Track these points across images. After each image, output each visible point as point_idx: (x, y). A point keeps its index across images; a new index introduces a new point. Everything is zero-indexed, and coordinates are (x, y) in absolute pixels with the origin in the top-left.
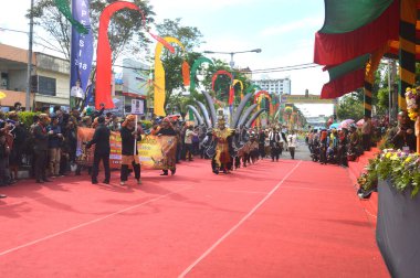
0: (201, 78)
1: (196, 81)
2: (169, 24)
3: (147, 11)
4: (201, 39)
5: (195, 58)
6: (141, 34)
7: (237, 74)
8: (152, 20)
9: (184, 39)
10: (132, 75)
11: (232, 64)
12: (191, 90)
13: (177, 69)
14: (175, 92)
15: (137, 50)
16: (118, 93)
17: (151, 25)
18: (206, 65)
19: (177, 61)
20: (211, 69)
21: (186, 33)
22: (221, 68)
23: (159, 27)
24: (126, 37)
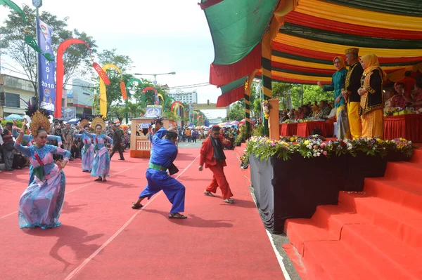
0: (132, 92)
1: (129, 95)
2: (108, 54)
3: (91, 44)
4: (132, 65)
5: (128, 78)
6: (87, 61)
7: (159, 89)
8: (95, 51)
9: (119, 65)
10: (80, 91)
11: (155, 82)
12: (126, 102)
13: (115, 86)
14: (114, 103)
15: (84, 73)
16: (70, 105)
17: (94, 54)
18: (136, 84)
19: (114, 80)
20: (140, 85)
21: (120, 60)
22: (148, 86)
23: (100, 55)
24: (76, 63)
